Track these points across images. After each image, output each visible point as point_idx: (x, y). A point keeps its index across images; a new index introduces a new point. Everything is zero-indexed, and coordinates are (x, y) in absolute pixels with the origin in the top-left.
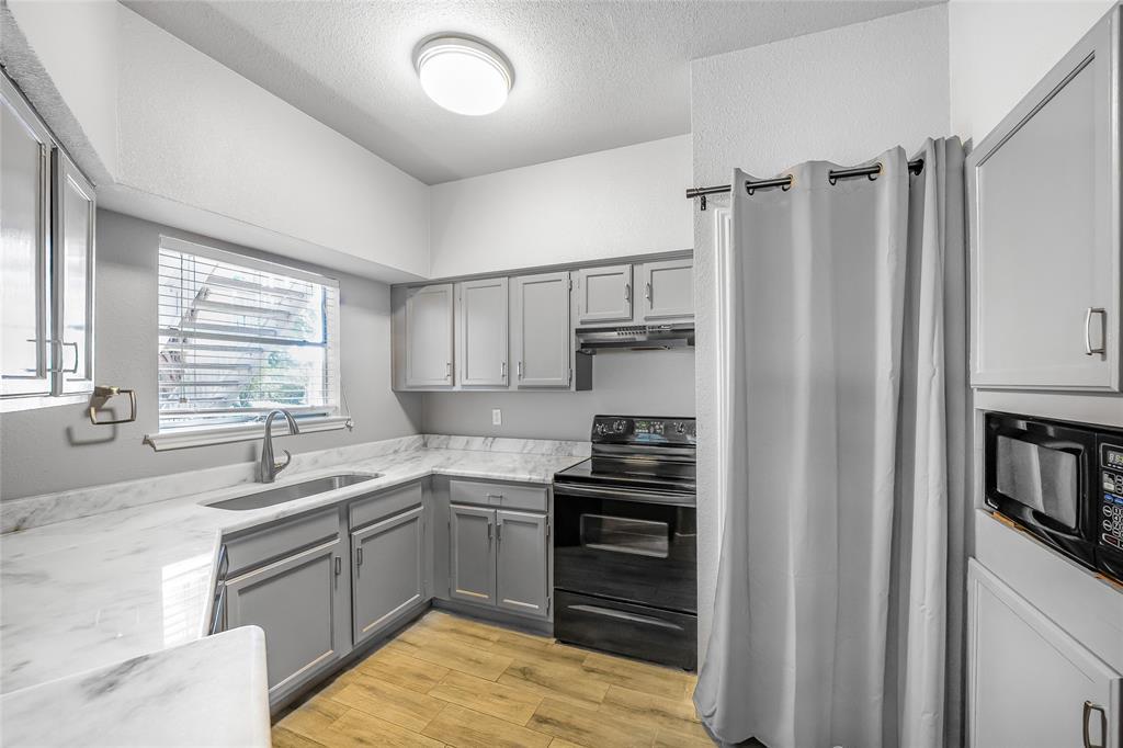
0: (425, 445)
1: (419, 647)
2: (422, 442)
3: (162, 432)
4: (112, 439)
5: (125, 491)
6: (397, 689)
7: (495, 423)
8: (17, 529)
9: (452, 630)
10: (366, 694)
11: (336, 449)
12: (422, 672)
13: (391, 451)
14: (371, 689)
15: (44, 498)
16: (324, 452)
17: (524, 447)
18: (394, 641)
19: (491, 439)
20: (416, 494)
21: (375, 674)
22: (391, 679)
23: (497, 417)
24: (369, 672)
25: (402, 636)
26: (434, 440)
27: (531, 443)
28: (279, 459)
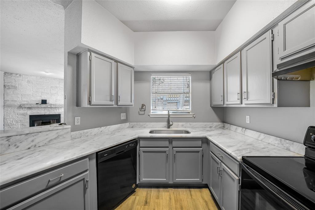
0: (224, 127)
1: (192, 198)
2: (223, 125)
3: (151, 114)
4: (144, 114)
5: (145, 124)
6: (174, 205)
7: (247, 122)
8: (132, 127)
9: (206, 202)
10: (168, 198)
11: (189, 123)
12: (184, 207)
13: (209, 126)
14: (170, 199)
15: (135, 123)
16: (185, 123)
17: (259, 137)
18: (188, 189)
19: (244, 129)
20: (199, 143)
21: (175, 195)
22: (176, 201)
23: (248, 120)
24: (175, 193)
25: (192, 190)
26: (227, 125)
27: (262, 136)
28: (171, 123)
